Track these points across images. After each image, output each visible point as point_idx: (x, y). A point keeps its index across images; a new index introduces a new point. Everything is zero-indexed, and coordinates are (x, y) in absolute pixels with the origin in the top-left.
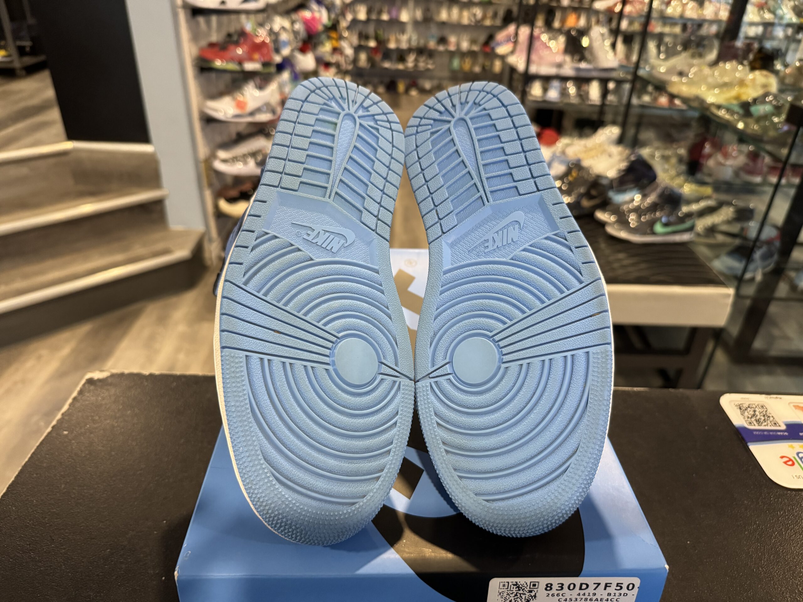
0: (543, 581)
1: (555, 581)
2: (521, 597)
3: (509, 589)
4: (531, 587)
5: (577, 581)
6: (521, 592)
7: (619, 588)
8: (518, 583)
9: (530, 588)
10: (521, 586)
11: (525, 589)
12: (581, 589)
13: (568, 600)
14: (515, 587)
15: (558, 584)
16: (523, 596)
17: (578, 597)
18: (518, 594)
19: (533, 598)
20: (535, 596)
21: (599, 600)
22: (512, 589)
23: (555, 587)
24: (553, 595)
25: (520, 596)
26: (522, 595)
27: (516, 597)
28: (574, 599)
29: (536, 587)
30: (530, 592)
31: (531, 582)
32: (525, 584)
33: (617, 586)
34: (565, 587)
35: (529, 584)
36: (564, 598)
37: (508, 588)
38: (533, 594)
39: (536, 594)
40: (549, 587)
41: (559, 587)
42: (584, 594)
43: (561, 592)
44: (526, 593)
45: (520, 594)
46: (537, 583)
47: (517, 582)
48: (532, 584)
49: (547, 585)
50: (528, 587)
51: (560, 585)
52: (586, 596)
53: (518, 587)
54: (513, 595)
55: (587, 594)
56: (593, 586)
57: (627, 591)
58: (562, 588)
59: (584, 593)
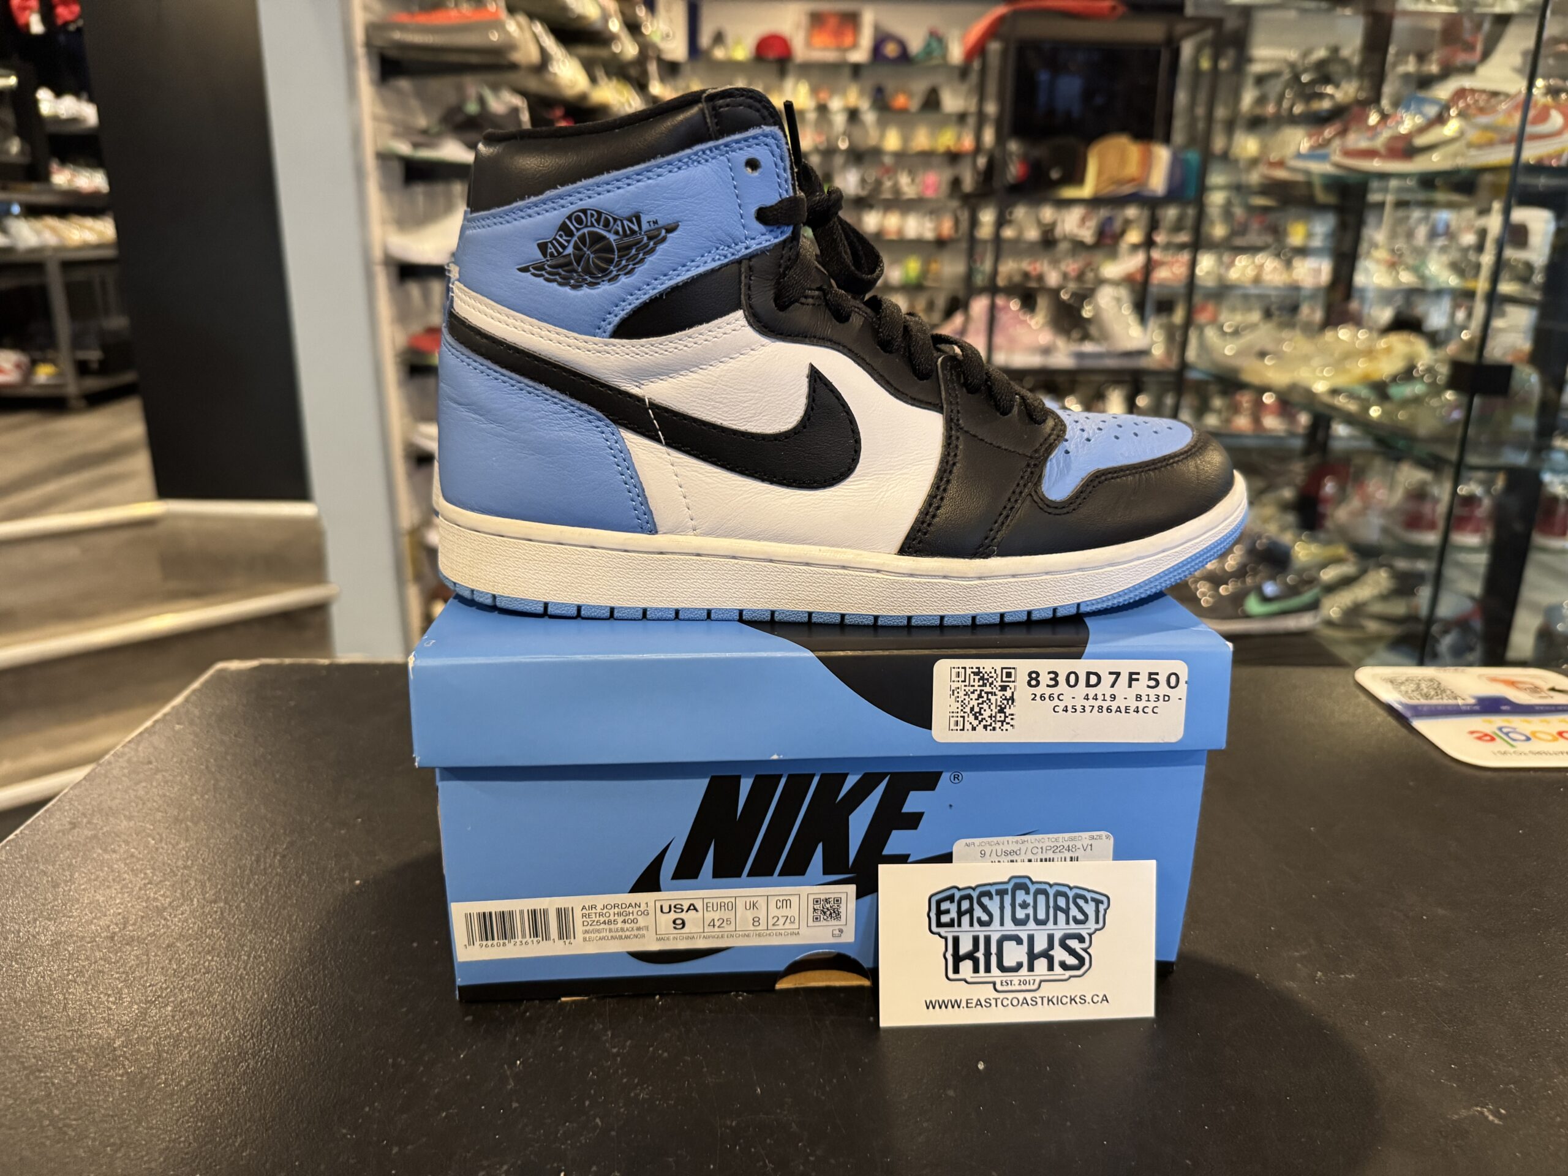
0: (1023, 667)
1: (1044, 666)
2: (990, 700)
3: (967, 683)
4: (1004, 679)
5: (1081, 666)
6: (988, 689)
7: (1153, 683)
8: (981, 670)
9: (1002, 681)
10: (986, 676)
11: (995, 683)
12: (1088, 685)
13: (1069, 709)
14: (977, 678)
15: (1049, 673)
16: (993, 699)
17: (1087, 704)
18: (983, 694)
19: (1010, 702)
20: (1012, 699)
21: (1123, 710)
22: (972, 683)
23: (1045, 679)
24: (1042, 697)
25: (988, 699)
26: (990, 695)
27: (980, 700)
28: (1079, 709)
29: (1012, 679)
30: (1004, 688)
31: (1002, 668)
32: (993, 671)
33: (1150, 679)
34: (1062, 679)
35: (999, 672)
36: (1062, 705)
37: (965, 681)
38: (1008, 694)
39: (1013, 693)
40: (1034, 679)
41: (1051, 679)
42: (1096, 698)
43: (1056, 691)
44: (997, 692)
45: (987, 693)
46: (1013, 671)
47: (978, 668)
48: (1005, 671)
49: (1030, 674)
50: (999, 679)
51: (1052, 676)
52: (1099, 702)
53: (982, 678)
54: (975, 696)
55: (1100, 697)
56: (1108, 679)
57: (1168, 691)
58: (1057, 684)
59: (1096, 695)
